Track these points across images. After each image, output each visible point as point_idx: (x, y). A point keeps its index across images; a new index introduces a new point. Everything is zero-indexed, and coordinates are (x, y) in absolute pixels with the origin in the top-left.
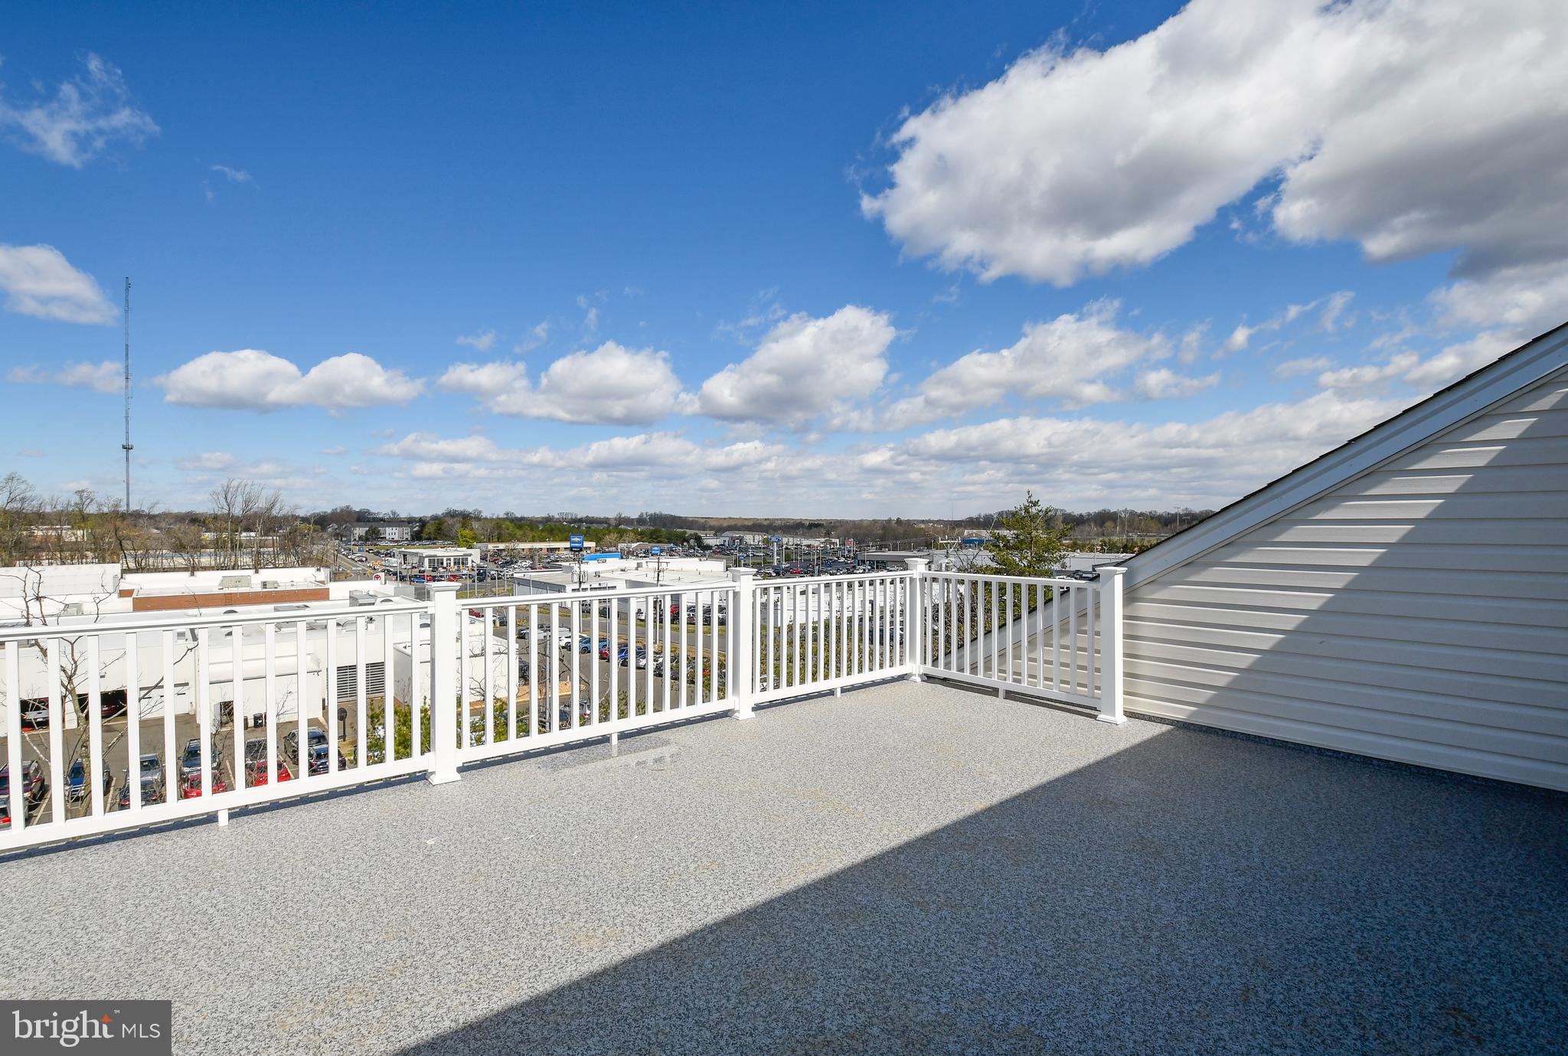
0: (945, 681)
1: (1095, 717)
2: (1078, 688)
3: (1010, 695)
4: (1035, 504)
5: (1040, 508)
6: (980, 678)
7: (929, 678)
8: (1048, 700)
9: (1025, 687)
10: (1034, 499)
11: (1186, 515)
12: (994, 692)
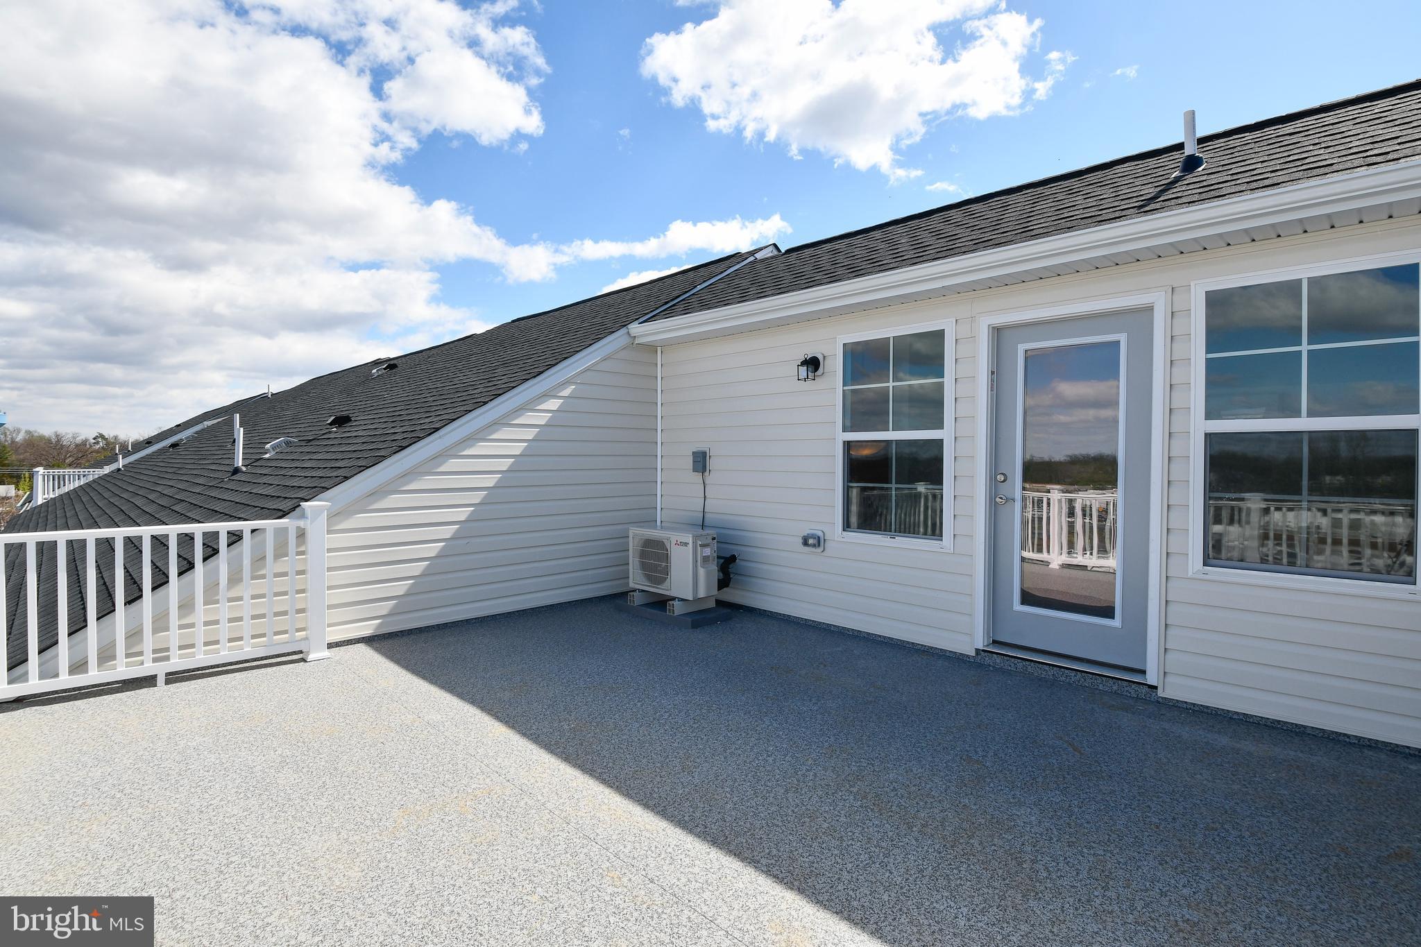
1: (304, 660)
2: (275, 637)
3: (173, 678)
6: (122, 669)
8: (212, 667)
9: (201, 658)
12: (150, 681)
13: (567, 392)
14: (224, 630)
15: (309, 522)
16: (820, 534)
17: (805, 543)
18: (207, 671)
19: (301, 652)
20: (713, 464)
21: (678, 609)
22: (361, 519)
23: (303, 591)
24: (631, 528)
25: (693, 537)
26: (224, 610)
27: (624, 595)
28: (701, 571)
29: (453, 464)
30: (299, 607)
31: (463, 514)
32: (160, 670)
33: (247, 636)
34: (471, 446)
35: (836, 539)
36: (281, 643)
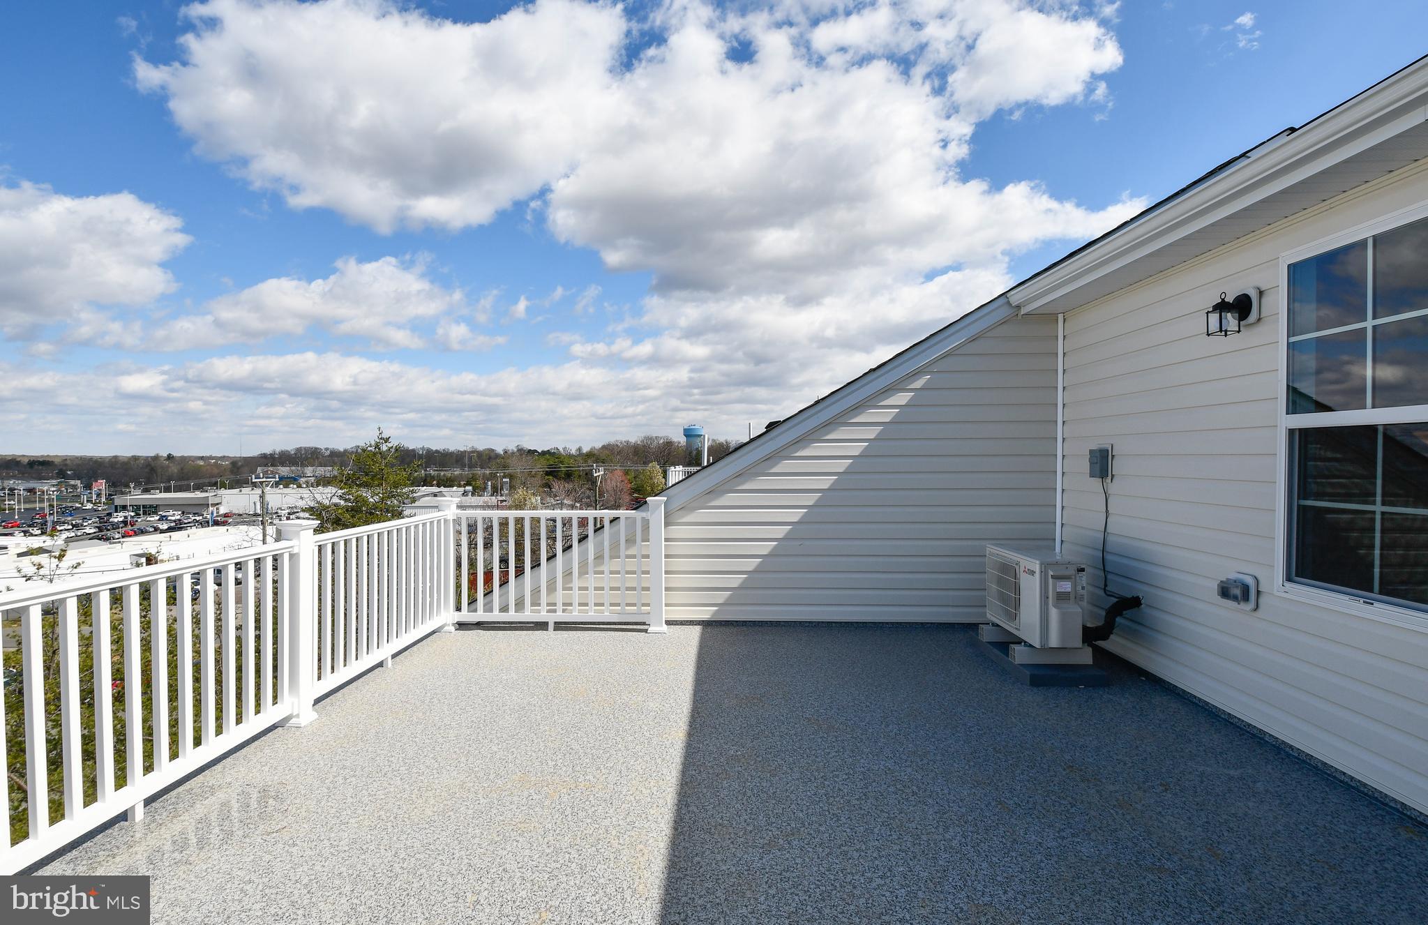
0: (479, 625)
1: (646, 631)
2: (626, 608)
3: (560, 626)
4: (387, 440)
5: (390, 445)
6: (528, 615)
7: (461, 626)
9: (575, 615)
10: (384, 436)
11: (473, 452)
12: (542, 626)
13: (919, 384)
14: (592, 596)
15: (649, 513)
16: (1250, 581)
17: (1225, 592)
18: (587, 626)
19: (644, 624)
20: (1118, 466)
21: (1019, 655)
22: (702, 514)
23: (648, 572)
24: (989, 546)
25: (1041, 564)
26: (591, 580)
27: (974, 627)
28: (1054, 613)
29: (786, 465)
30: (644, 585)
31: (795, 515)
32: (551, 619)
33: (591, 603)
34: (804, 448)
35: (1276, 593)
36: (630, 613)
